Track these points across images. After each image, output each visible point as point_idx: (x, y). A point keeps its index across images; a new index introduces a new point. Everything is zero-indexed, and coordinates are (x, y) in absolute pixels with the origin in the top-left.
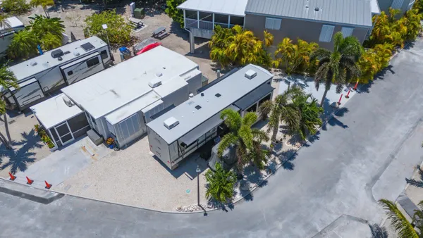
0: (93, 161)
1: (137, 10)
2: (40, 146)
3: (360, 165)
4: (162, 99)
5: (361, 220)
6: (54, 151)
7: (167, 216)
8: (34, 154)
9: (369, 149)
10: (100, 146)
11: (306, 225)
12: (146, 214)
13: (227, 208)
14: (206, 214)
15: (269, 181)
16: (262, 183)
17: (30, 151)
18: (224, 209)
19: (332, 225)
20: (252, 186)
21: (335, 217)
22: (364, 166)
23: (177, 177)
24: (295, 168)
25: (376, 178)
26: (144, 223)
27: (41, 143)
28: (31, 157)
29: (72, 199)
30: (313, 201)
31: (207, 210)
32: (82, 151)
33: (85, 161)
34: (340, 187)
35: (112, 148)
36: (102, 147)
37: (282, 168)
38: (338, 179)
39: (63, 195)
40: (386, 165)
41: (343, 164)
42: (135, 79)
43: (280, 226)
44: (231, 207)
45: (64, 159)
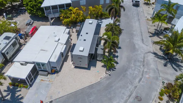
0: (51, 82)
1: (8, 16)
2: (20, 91)
3: (136, 38)
4: (65, 44)
5: (149, 52)
6: (29, 89)
7: (99, 83)
8: (20, 95)
9: (134, 33)
10: (48, 76)
11: (139, 61)
12: (91, 87)
13: (114, 69)
14: (110, 75)
15: (118, 55)
16: (117, 57)
17: (16, 95)
18: (114, 70)
19: (144, 57)
20: (116, 59)
21: (143, 55)
22: (137, 38)
23: (90, 70)
24: (121, 47)
25: (143, 40)
26: (93, 90)
27: (19, 89)
28: (20, 97)
29: (58, 100)
30: (134, 54)
31: (109, 73)
32: (42, 82)
33: (48, 84)
34: (137, 47)
35: (55, 74)
36: (49, 76)
37: (118, 50)
38: (135, 45)
39: (52, 101)
40: (142, 35)
41: (132, 40)
42: (46, 42)
43: (132, 65)
44: (115, 68)
45: (37, 89)
